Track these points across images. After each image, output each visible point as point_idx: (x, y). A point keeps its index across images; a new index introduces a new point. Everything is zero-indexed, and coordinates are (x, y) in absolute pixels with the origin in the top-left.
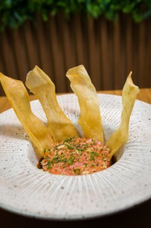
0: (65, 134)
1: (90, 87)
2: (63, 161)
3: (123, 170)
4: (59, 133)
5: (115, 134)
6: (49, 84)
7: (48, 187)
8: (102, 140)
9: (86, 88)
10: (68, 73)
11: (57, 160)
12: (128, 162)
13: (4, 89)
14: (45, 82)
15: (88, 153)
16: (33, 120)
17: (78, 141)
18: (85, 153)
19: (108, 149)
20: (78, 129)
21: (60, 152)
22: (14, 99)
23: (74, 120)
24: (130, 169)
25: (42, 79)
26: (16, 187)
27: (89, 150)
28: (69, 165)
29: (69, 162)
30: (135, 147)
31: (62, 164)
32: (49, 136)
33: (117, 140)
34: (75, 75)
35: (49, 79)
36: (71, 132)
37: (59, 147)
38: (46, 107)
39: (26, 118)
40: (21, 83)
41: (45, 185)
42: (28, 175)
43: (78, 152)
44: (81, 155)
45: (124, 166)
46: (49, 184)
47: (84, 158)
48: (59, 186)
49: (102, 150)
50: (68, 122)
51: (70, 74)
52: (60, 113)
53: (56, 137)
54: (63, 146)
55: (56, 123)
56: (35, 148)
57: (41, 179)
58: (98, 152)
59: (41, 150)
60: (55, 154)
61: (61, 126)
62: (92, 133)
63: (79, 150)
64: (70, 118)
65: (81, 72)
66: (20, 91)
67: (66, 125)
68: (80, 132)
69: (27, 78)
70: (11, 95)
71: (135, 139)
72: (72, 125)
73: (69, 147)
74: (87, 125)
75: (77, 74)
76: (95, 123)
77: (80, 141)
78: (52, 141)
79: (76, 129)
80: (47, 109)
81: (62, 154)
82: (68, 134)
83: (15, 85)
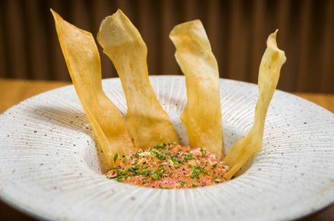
0: (155, 137)
1: (208, 59)
2: (143, 174)
3: (241, 186)
4: (146, 134)
5: (241, 142)
6: (137, 44)
7: (109, 196)
8: (220, 153)
9: (201, 60)
10: (173, 32)
11: (134, 171)
12: (253, 177)
13: (61, 39)
14: (131, 39)
15: (190, 166)
16: (102, 102)
17: (176, 149)
18: (185, 167)
19: (227, 167)
20: (180, 131)
21: (141, 161)
22: (76, 61)
23: (174, 115)
24: (253, 186)
25: (126, 34)
26: (55, 188)
27: (192, 163)
28: (153, 180)
29: (155, 176)
30: (271, 160)
31: (141, 177)
32: (126, 135)
33: (243, 151)
34: (186, 38)
35: (139, 35)
36: (166, 133)
37: (142, 154)
38: (128, 84)
40: (90, 36)
41: (105, 192)
42: (78, 177)
43: (172, 163)
44: (177, 168)
45: (246, 183)
46: (111, 192)
47: (182, 173)
48: (129, 196)
49: (215, 166)
50: (163, 116)
51: (176, 34)
52: (151, 98)
53: (140, 140)
54: (149, 153)
55: (143, 117)
56: (100, 152)
57: (99, 184)
58: (207, 169)
59: (110, 155)
60: (133, 162)
61: (150, 121)
62: (202, 139)
63: (174, 161)
64: (168, 111)
65: (195, 31)
66: (86, 49)
67: (159, 121)
68: (182, 136)
69: (101, 29)
70: (71, 53)
71: (273, 149)
72: (170, 124)
73: (157, 156)
74: (195, 125)
75: (189, 34)
76: (209, 121)
77: (180, 150)
78: (131, 144)
79: (175, 131)
80: (130, 89)
81: (144, 163)
82: (161, 137)
83: (79, 38)
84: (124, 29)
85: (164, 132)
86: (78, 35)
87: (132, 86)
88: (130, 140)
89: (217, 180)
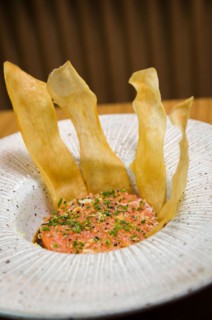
0: (108, 182)
2: (70, 224)
4: (100, 179)
11: (64, 220)
15: (116, 221)
17: (121, 197)
18: (111, 221)
21: (77, 209)
27: (121, 217)
31: (66, 228)
32: (80, 179)
34: (142, 84)
35: (87, 87)
38: (84, 130)
39: (45, 143)
44: (102, 221)
47: (104, 227)
49: (143, 222)
51: (134, 80)
54: (90, 201)
55: (98, 162)
58: (134, 224)
59: (54, 199)
67: (113, 167)
69: (49, 81)
72: (124, 170)
74: (141, 175)
78: (84, 188)
79: (129, 178)
80: (85, 135)
81: (78, 212)
82: (113, 183)
83: (34, 88)
84: (72, 80)
85: (118, 178)
86: (32, 85)
87: (88, 132)
88: (83, 183)
89: (135, 239)
